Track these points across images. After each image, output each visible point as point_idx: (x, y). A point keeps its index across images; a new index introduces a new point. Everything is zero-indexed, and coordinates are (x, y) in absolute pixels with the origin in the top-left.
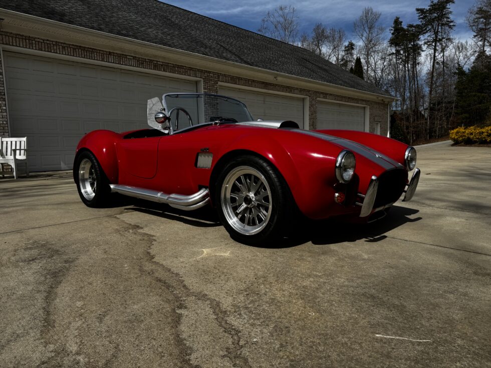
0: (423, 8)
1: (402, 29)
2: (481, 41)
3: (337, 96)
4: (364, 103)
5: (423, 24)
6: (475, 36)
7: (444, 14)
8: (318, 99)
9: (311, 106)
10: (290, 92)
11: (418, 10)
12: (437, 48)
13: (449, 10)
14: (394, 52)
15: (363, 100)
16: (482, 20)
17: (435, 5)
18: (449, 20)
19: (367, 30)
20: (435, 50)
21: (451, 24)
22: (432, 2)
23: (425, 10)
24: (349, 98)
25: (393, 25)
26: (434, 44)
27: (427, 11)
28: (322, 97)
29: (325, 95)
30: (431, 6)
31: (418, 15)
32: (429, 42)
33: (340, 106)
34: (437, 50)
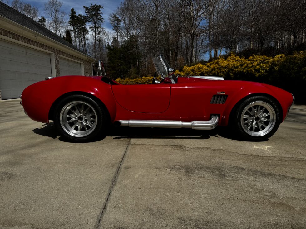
0: (87, 7)
1: (76, 16)
2: (116, 32)
3: (68, 54)
4: (81, 60)
5: (88, 16)
6: (113, 29)
7: (99, 14)
8: (59, 55)
9: (56, 60)
10: (44, 48)
11: (84, 7)
12: (96, 32)
13: (101, 12)
14: (73, 29)
15: (80, 59)
16: (116, 21)
17: (93, 7)
18: (101, 17)
19: (54, 12)
20: (95, 33)
21: (102, 20)
22: (92, 5)
23: (88, 8)
24: (74, 56)
25: (71, 13)
26: (94, 29)
27: (89, 9)
28: (61, 54)
29: (63, 53)
30: (91, 7)
31: (85, 10)
32: (92, 27)
33: (69, 61)
34: (96, 33)
